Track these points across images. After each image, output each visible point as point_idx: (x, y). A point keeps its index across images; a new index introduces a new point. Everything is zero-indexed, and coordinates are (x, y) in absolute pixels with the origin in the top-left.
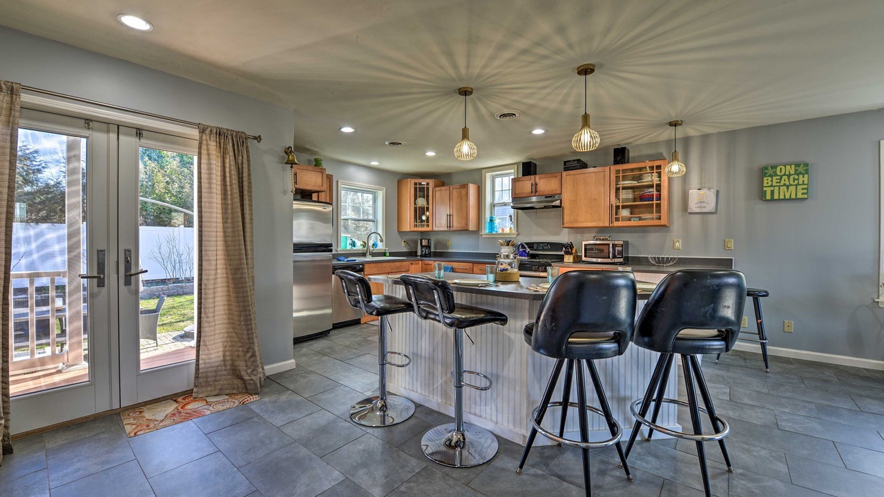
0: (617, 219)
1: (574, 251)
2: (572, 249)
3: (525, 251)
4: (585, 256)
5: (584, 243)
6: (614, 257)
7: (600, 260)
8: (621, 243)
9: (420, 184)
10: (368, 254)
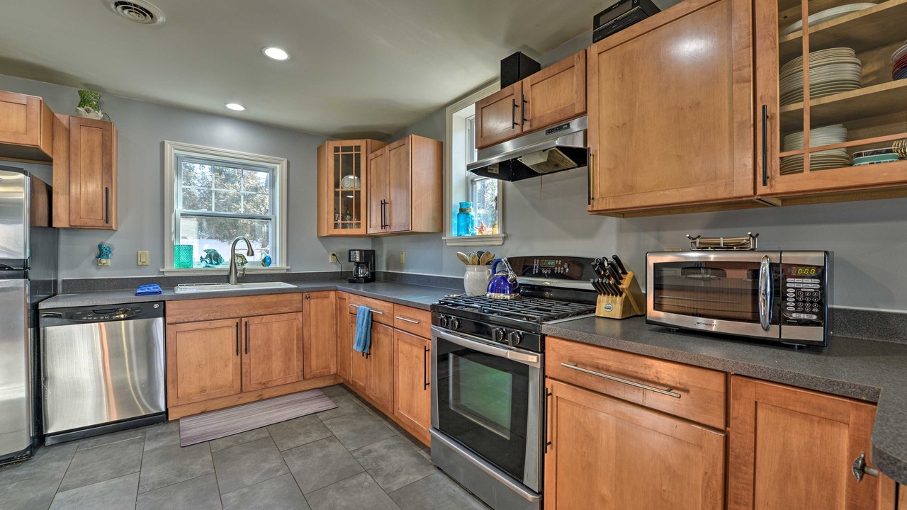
0: (789, 167)
1: (625, 284)
2: (618, 280)
3: (505, 278)
4: (658, 306)
5: (653, 260)
6: (779, 318)
7: (715, 325)
8: (816, 258)
9: (344, 149)
10: (233, 278)
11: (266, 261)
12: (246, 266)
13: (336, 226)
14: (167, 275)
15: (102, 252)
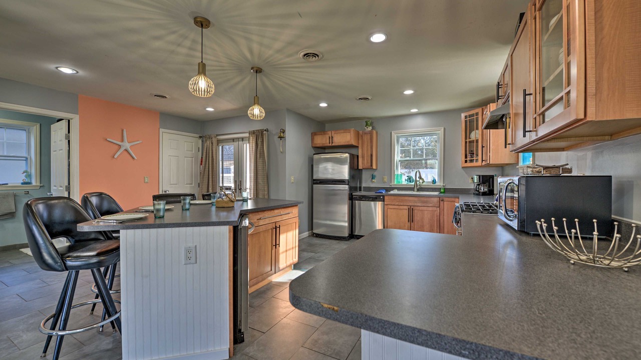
9: (470, 116)
10: (416, 189)
11: (434, 182)
12: (424, 184)
13: (466, 161)
14: (392, 186)
15: (373, 177)
